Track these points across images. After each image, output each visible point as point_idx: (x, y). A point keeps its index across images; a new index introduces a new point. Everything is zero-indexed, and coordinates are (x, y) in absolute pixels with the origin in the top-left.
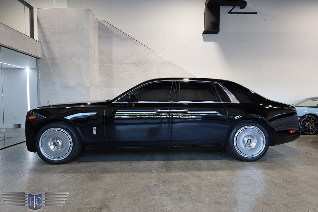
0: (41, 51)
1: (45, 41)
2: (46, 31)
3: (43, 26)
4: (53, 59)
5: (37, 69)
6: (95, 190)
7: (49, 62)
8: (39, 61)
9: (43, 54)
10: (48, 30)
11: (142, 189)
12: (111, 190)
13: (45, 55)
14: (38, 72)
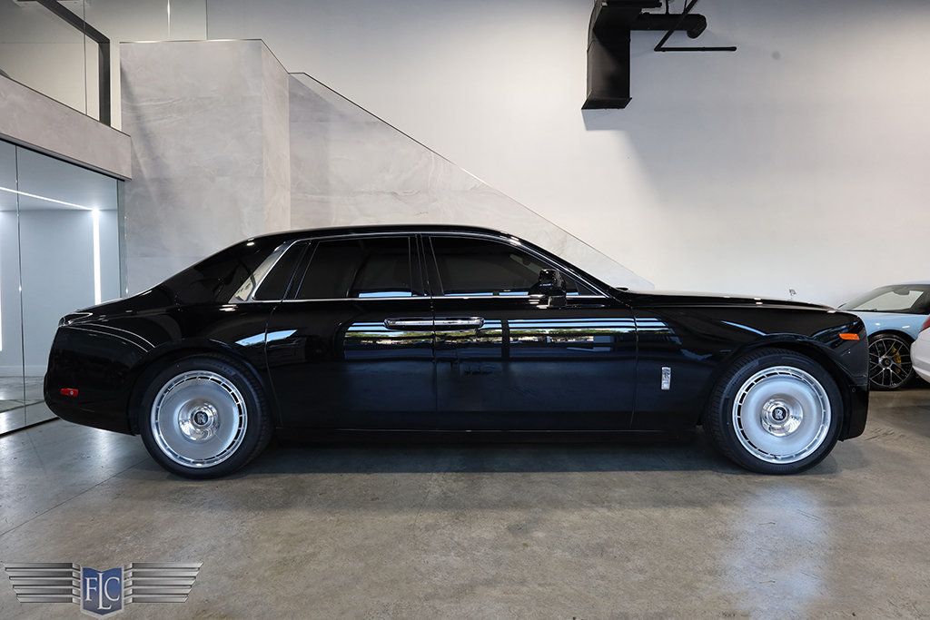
0: (129, 159)
1: (141, 132)
2: (145, 104)
3: (137, 90)
4: (163, 182)
5: (120, 211)
6: (262, 537)
7: (153, 189)
8: (126, 186)
9: (136, 168)
10: (151, 100)
11: (394, 536)
12: (307, 539)
13: (141, 171)
14: (121, 219)
